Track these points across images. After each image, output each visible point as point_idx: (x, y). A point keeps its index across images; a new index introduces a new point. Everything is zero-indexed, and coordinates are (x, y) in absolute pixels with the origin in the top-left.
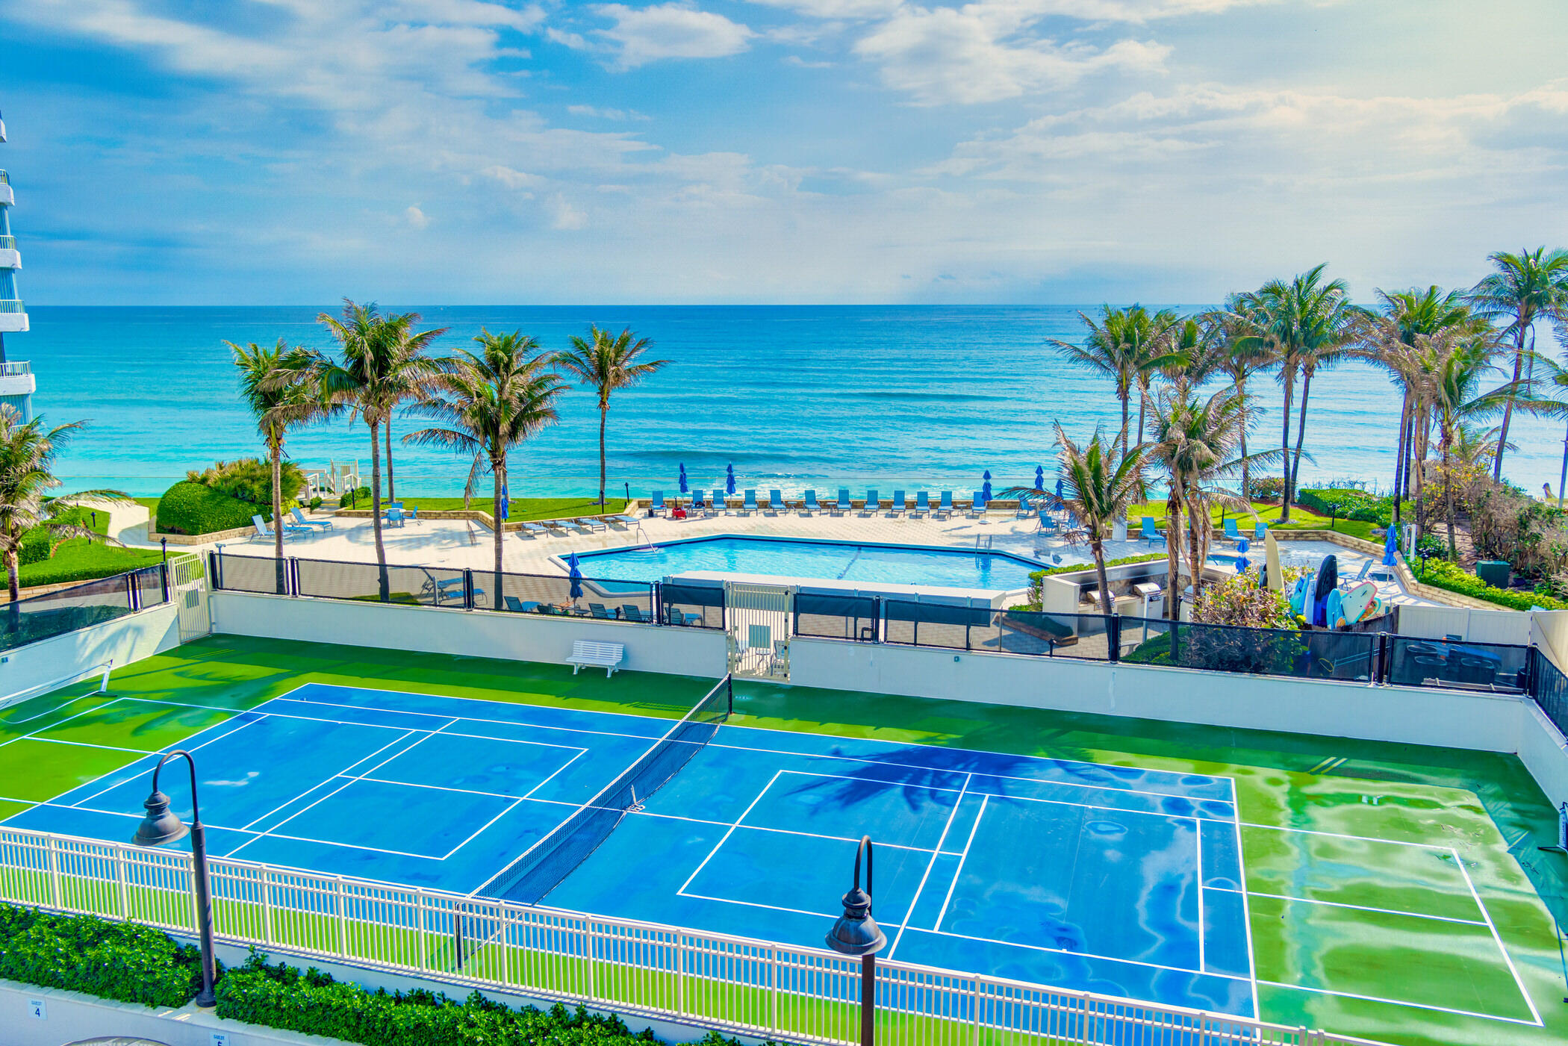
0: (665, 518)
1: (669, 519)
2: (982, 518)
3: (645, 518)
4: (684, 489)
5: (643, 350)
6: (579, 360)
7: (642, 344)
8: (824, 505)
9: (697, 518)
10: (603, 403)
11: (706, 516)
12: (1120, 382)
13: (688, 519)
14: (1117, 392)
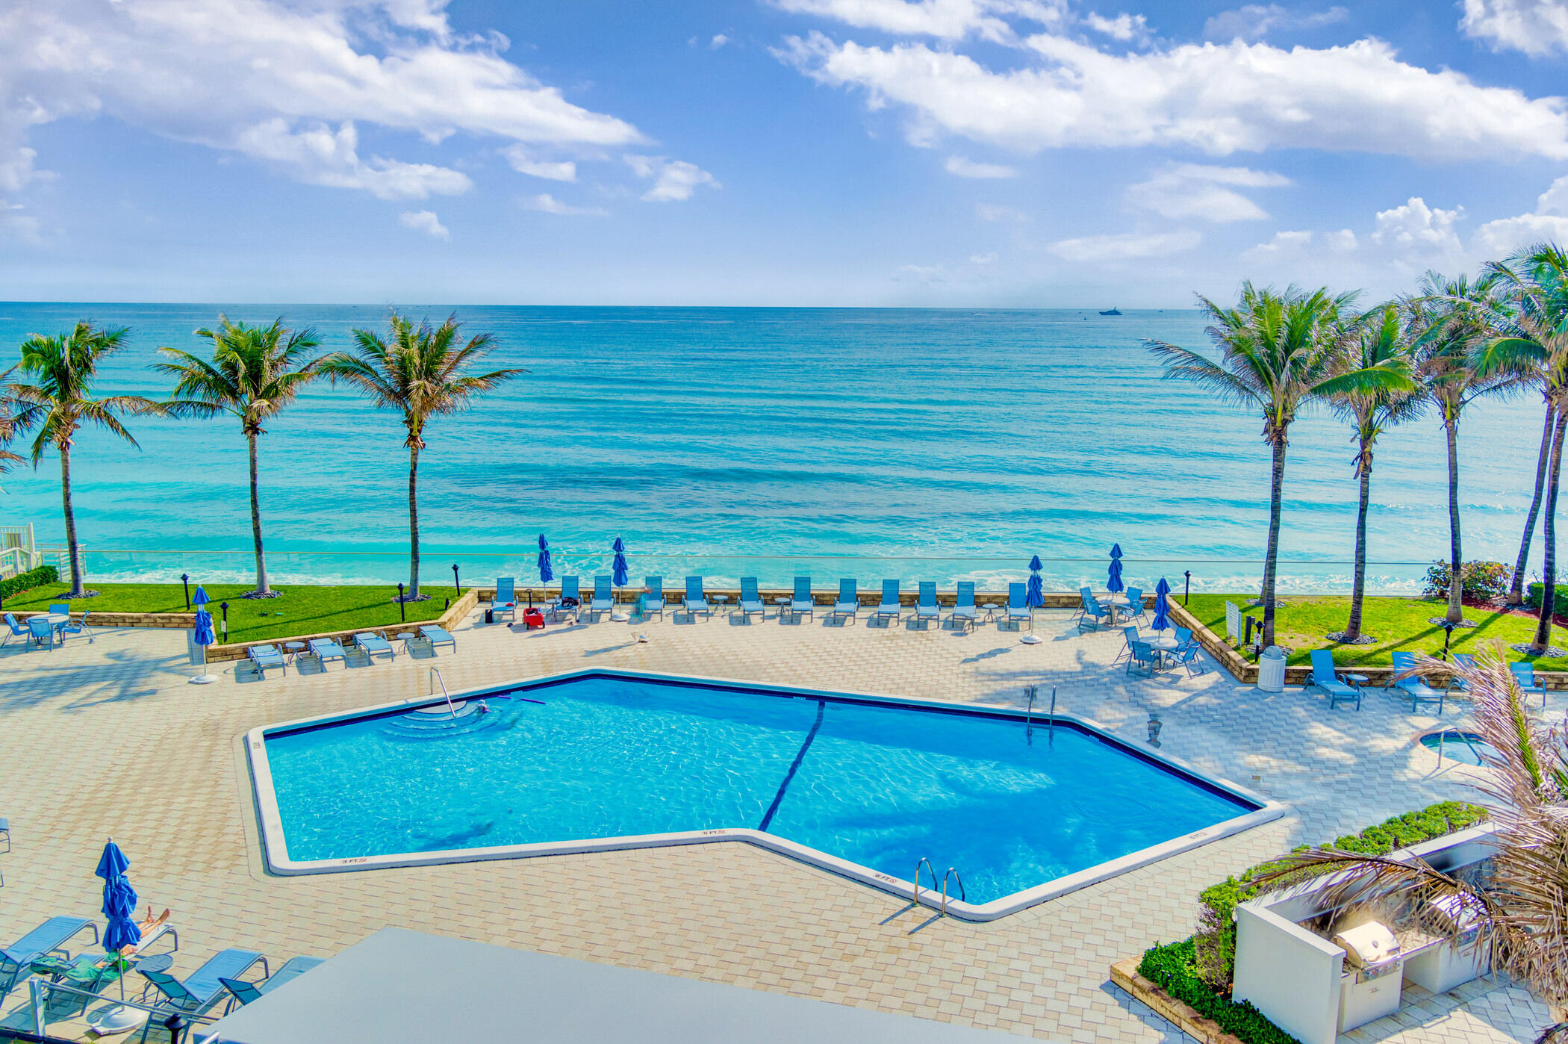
0: (510, 625)
1: (517, 629)
2: (1024, 633)
3: (477, 626)
4: (546, 576)
5: (479, 352)
6: (369, 368)
7: (477, 343)
8: (769, 600)
9: (564, 626)
10: (412, 438)
11: (581, 623)
12: (1271, 413)
13: (549, 628)
14: (1266, 431)
